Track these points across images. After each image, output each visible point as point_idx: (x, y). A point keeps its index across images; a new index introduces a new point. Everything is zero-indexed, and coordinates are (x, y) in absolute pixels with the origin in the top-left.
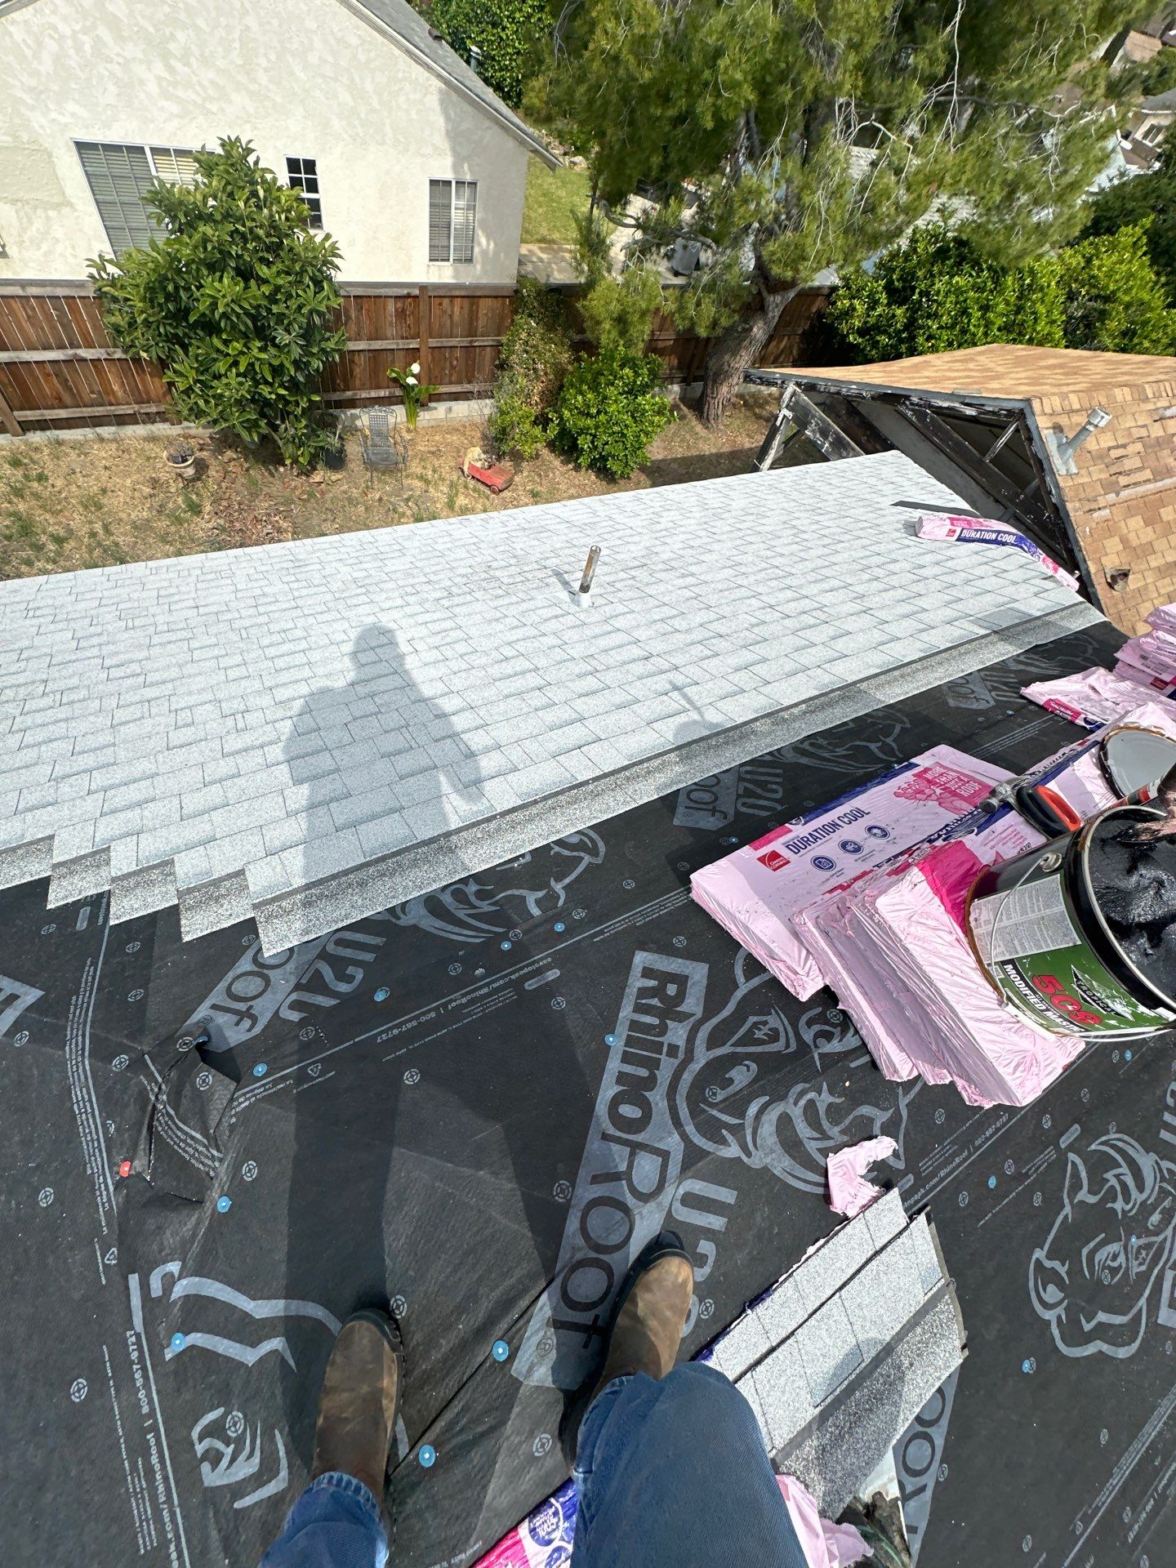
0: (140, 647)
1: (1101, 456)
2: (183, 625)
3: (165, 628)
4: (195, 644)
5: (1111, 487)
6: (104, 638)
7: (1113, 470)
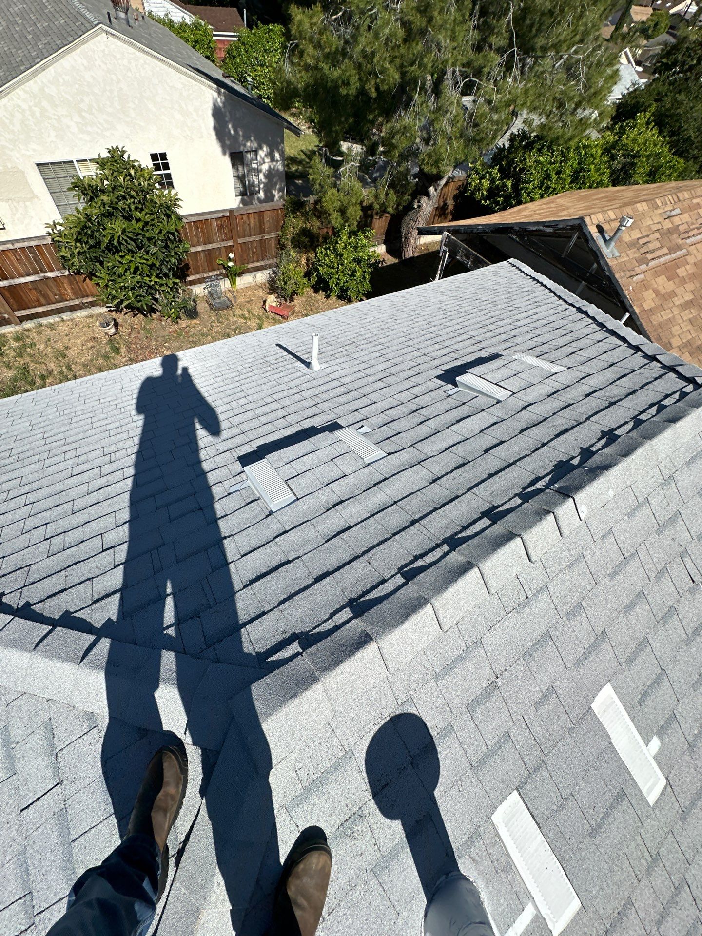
0: (65, 425)
1: (634, 244)
2: (91, 410)
3: (81, 413)
4: (95, 419)
5: (642, 261)
6: (47, 423)
7: (643, 250)
